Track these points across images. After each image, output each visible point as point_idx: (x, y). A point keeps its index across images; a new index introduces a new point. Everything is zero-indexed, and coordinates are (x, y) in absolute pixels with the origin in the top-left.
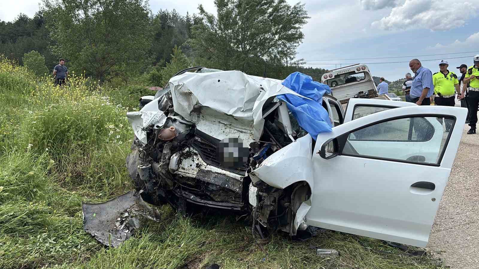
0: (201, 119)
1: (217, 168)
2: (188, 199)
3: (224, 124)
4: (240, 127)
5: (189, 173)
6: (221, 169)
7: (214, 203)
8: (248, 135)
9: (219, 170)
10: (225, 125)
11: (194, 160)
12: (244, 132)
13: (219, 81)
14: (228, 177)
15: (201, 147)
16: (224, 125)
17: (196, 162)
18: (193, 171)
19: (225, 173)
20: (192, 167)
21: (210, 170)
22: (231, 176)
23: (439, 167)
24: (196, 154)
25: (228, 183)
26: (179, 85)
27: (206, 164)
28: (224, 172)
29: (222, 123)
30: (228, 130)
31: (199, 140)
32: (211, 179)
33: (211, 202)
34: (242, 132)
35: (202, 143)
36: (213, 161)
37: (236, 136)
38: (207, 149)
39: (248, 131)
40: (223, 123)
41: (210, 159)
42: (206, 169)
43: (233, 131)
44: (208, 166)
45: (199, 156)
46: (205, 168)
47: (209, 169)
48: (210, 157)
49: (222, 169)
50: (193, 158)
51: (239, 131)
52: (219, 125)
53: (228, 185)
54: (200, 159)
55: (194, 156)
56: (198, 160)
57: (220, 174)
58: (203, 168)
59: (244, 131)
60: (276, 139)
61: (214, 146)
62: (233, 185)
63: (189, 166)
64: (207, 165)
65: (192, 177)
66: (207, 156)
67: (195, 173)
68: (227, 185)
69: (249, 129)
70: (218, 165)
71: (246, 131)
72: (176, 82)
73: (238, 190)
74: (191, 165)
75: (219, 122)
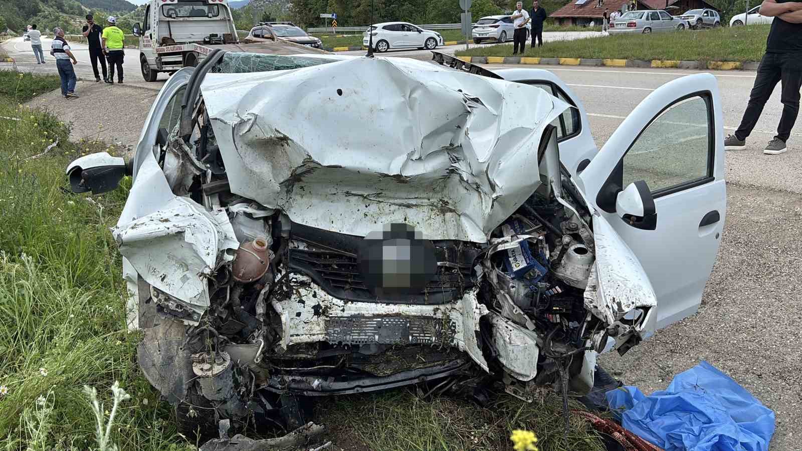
0: (296, 194)
1: (373, 305)
2: (307, 390)
3: (362, 195)
4: (404, 195)
5: (297, 335)
6: (384, 305)
7: (376, 382)
8: (425, 209)
9: (382, 308)
10: (365, 198)
11: (304, 299)
12: (416, 205)
13: (340, 92)
14: (408, 317)
15: (314, 265)
16: (361, 198)
17: (311, 302)
18: (307, 327)
19: (396, 311)
20: (303, 317)
21: (356, 313)
22: (413, 314)
23: (714, 182)
24: (303, 284)
25: (411, 332)
26: (242, 123)
27: (341, 303)
28: (393, 309)
29: (355, 195)
30: (373, 208)
31: (301, 248)
32: (369, 335)
33: (367, 382)
34: (409, 206)
35: (311, 254)
36: (354, 290)
37: (398, 218)
38: (330, 265)
39: (423, 201)
40: (360, 193)
41: (347, 287)
42: (345, 314)
43: (387, 209)
44: (349, 304)
45: (316, 286)
46: (343, 310)
47: (353, 313)
48: (347, 282)
49: (388, 304)
50: (300, 296)
51: (400, 205)
52: (348, 201)
53: (413, 337)
54: (321, 293)
55: (300, 290)
56: (315, 296)
57: (387, 316)
58: (336, 312)
59: (413, 202)
60: (540, 215)
61: (348, 254)
62: (423, 331)
63: (294, 316)
64: (346, 303)
65: (309, 340)
66: (334, 281)
67: (316, 329)
68: (410, 338)
69: (425, 196)
70: (371, 296)
71: (419, 201)
72: (231, 115)
73: (434, 338)
74: (299, 314)
75: (347, 193)
